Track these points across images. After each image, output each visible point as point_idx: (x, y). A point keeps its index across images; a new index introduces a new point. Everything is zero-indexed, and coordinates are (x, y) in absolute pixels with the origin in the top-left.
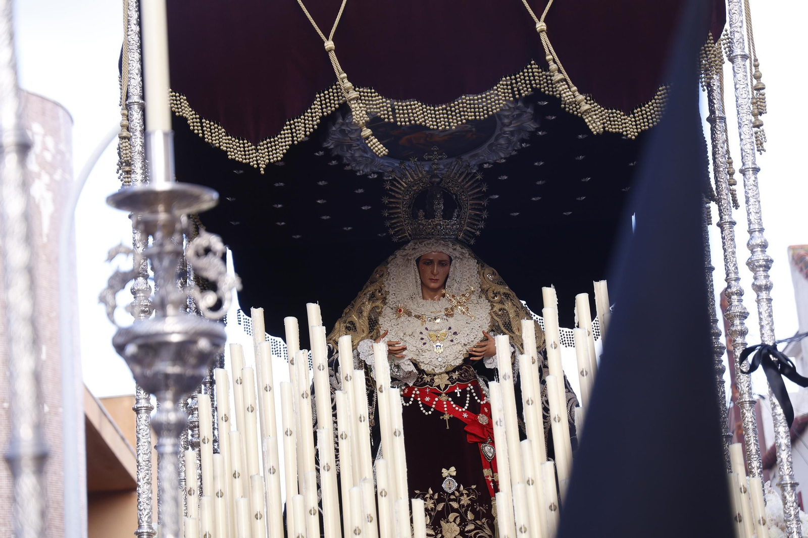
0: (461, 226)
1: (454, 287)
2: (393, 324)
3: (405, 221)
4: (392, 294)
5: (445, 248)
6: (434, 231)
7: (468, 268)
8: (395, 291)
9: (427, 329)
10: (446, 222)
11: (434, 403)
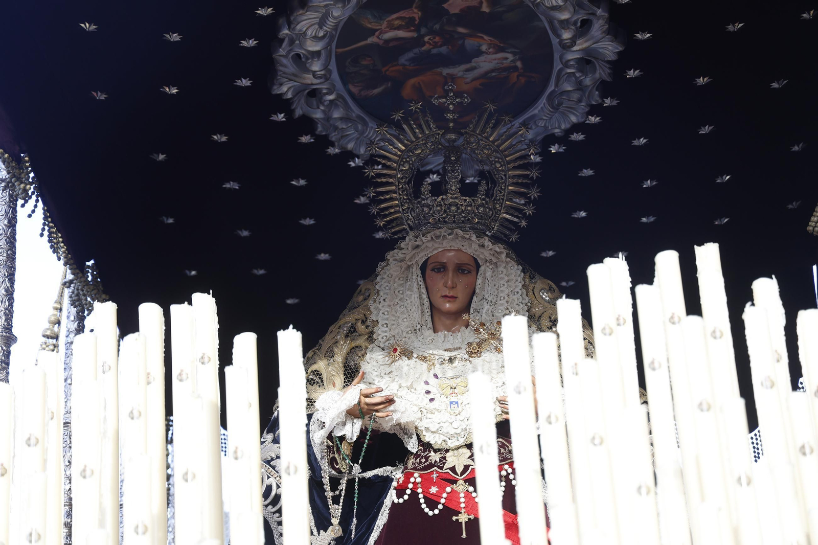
0: (496, 213)
1: (484, 311)
2: (383, 372)
3: (402, 205)
4: (383, 325)
5: (466, 243)
6: (447, 215)
7: (506, 278)
8: (387, 319)
9: (436, 376)
10: (466, 200)
11: (445, 495)
